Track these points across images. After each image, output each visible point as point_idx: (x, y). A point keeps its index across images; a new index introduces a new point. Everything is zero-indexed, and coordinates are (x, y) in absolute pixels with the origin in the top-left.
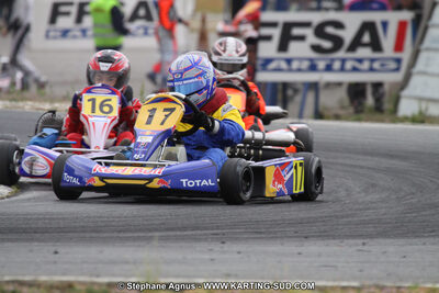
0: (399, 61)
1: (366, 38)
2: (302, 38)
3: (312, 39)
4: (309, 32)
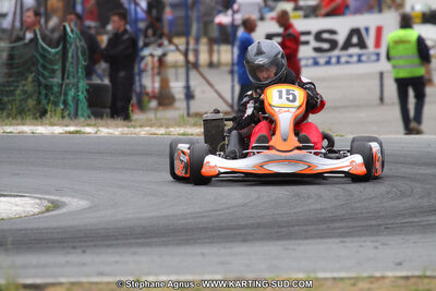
0: (378, 55)
1: (355, 40)
2: (307, 43)
3: (314, 44)
4: (310, 38)
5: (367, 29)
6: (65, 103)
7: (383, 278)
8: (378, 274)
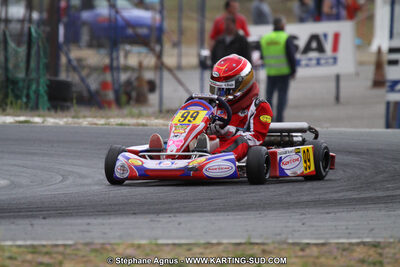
5: (325, 36)
6: (28, 96)
7: (219, 244)
8: (214, 241)
